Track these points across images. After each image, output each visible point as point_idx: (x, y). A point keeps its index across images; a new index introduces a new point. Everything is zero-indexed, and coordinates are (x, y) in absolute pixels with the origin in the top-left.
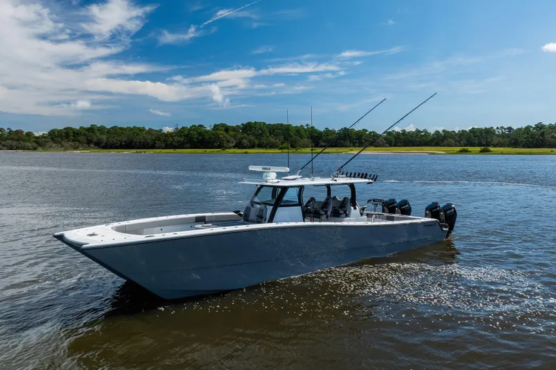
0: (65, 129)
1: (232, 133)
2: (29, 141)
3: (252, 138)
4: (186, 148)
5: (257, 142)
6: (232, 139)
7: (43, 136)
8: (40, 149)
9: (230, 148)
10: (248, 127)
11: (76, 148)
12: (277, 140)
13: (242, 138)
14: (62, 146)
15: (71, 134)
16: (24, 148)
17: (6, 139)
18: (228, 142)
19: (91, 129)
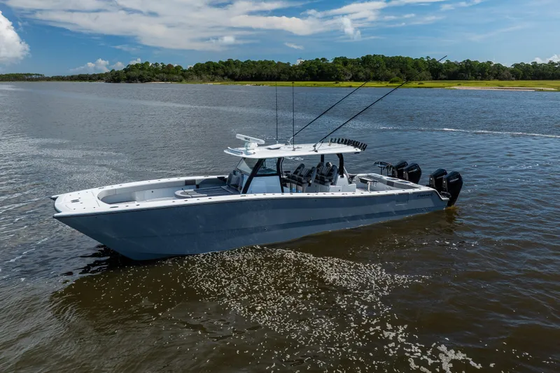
0: (206, 63)
1: (350, 66)
2: (177, 73)
3: (368, 71)
4: (307, 81)
5: (372, 75)
6: (349, 72)
7: (190, 70)
8: (184, 81)
9: (346, 81)
10: (366, 61)
11: (213, 80)
12: (393, 73)
13: (359, 71)
14: (201, 79)
15: (212, 68)
16: (173, 80)
17: (160, 72)
18: (346, 75)
19: (228, 63)
